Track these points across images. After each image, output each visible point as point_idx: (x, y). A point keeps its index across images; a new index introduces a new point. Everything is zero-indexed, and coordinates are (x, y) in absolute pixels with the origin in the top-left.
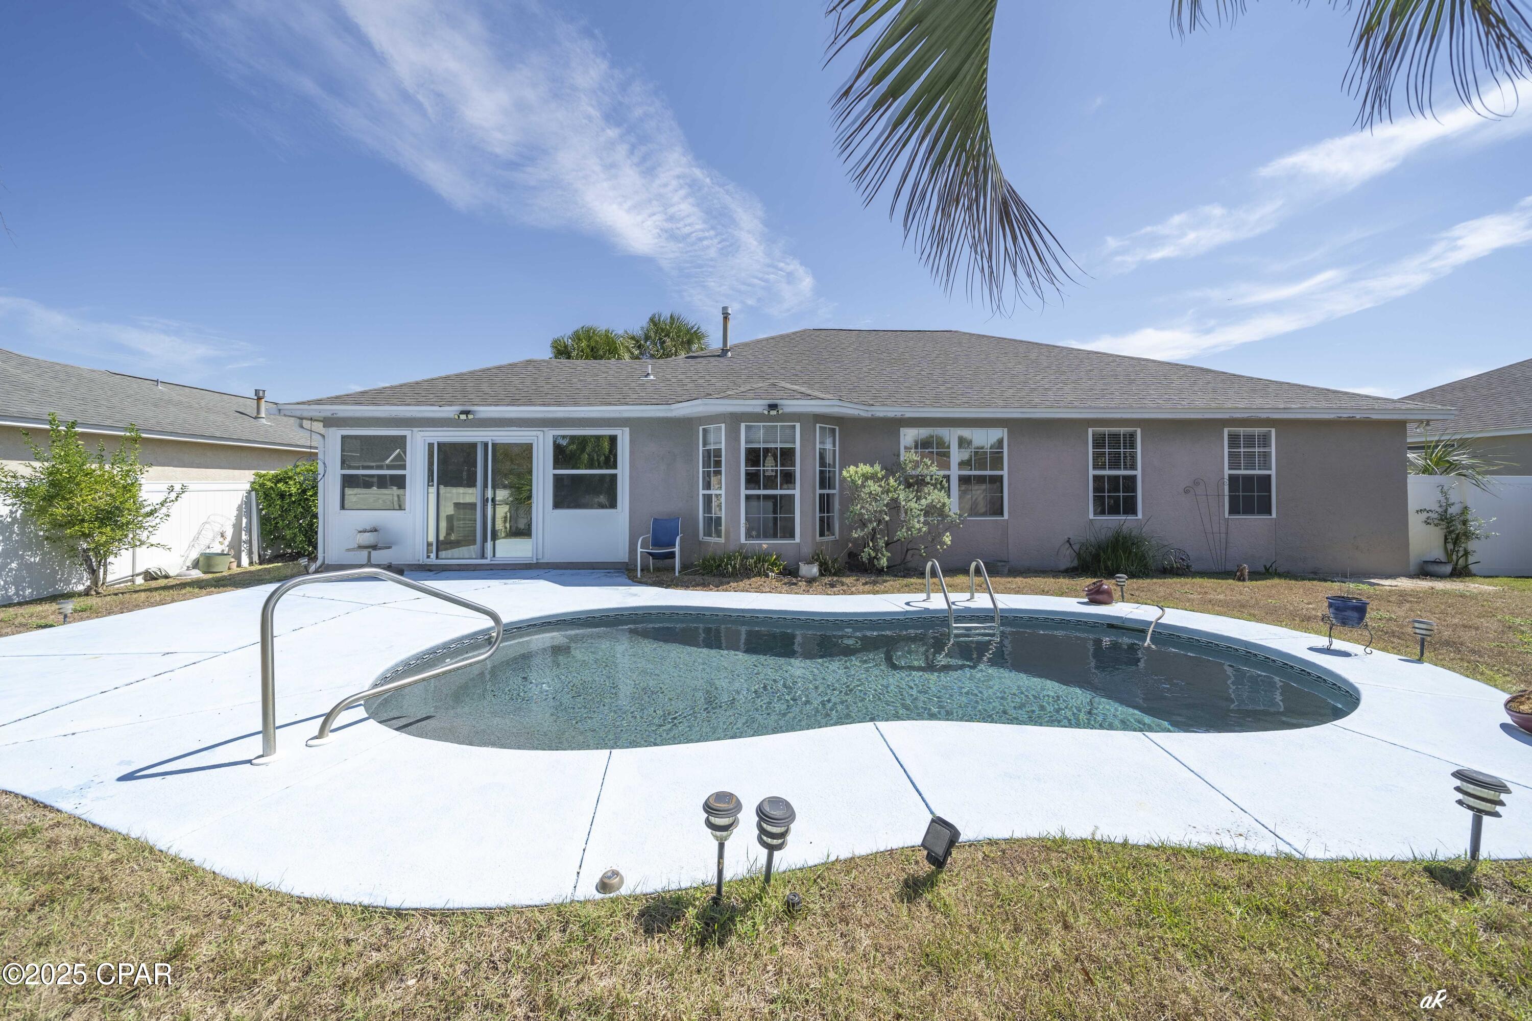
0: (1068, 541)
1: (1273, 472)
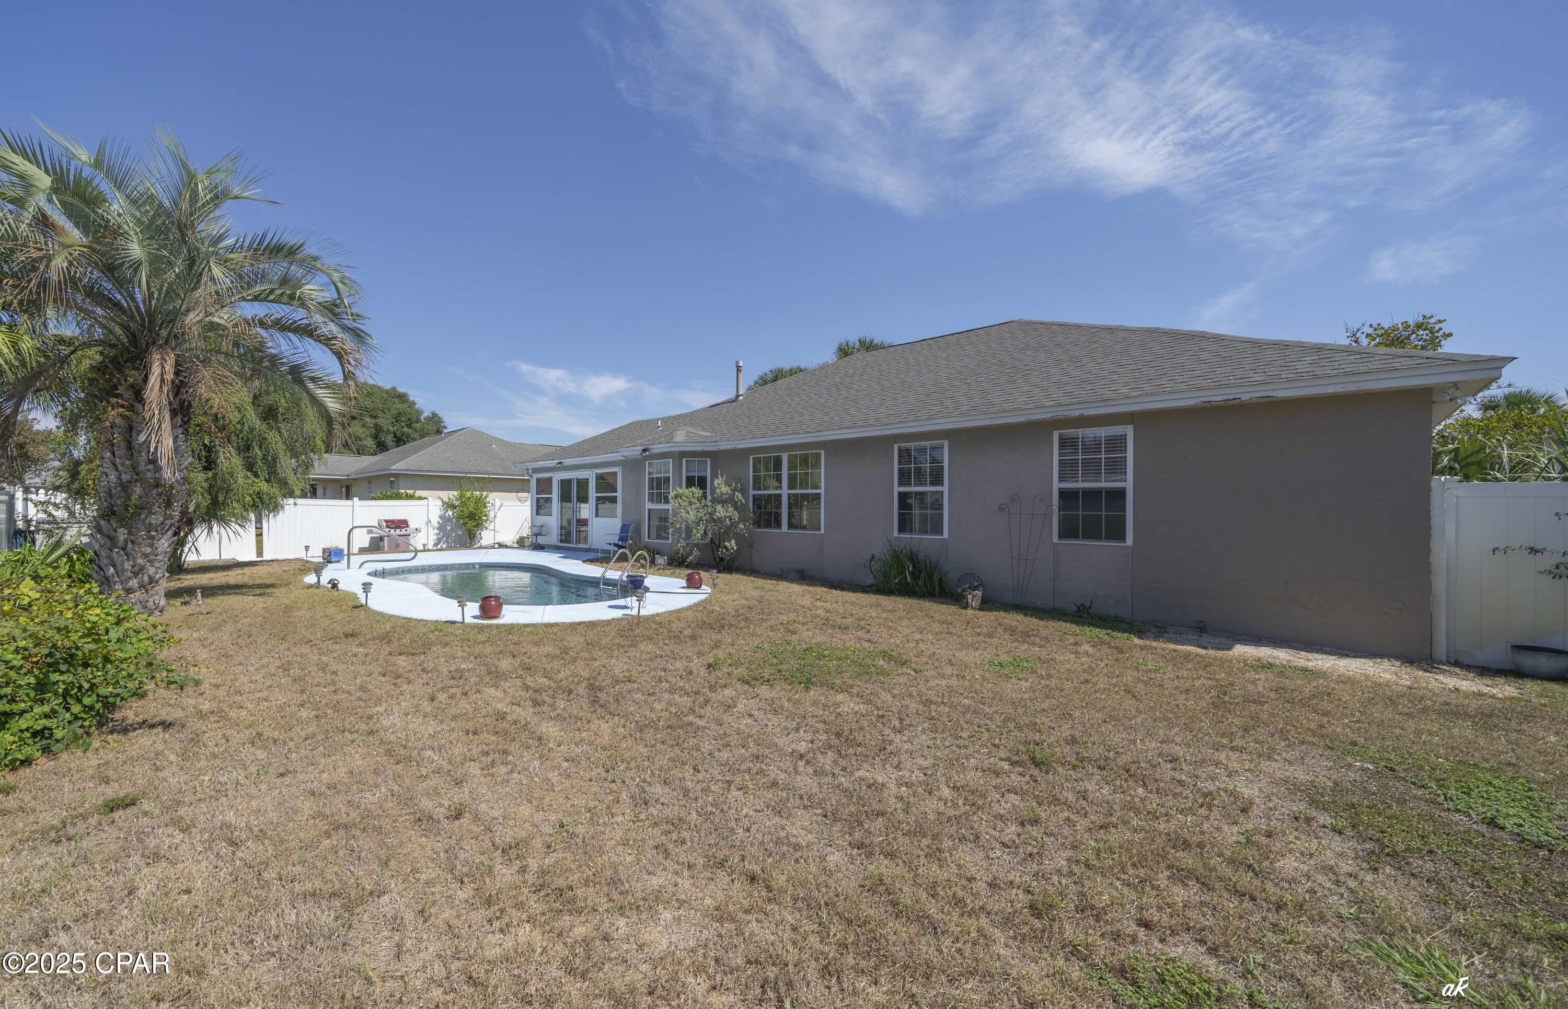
0: (873, 558)
1: (1129, 484)
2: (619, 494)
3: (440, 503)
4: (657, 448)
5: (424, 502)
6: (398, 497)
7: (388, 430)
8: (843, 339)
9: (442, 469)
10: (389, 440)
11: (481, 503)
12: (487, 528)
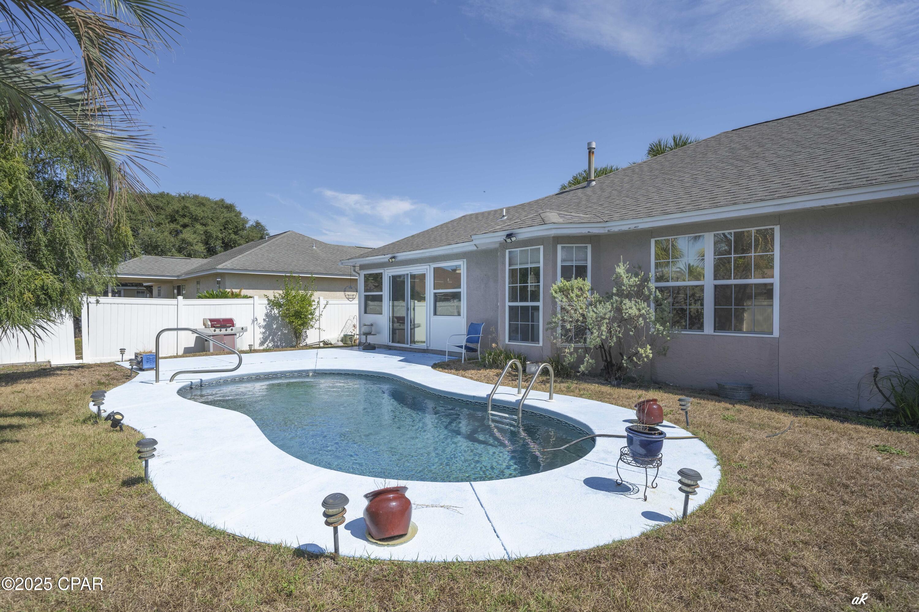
2: (463, 290)
3: (266, 302)
4: (525, 233)
5: (250, 301)
6: (224, 296)
7: (217, 237)
8: (654, 140)
9: (267, 269)
10: (218, 244)
11: (306, 301)
12: (312, 327)
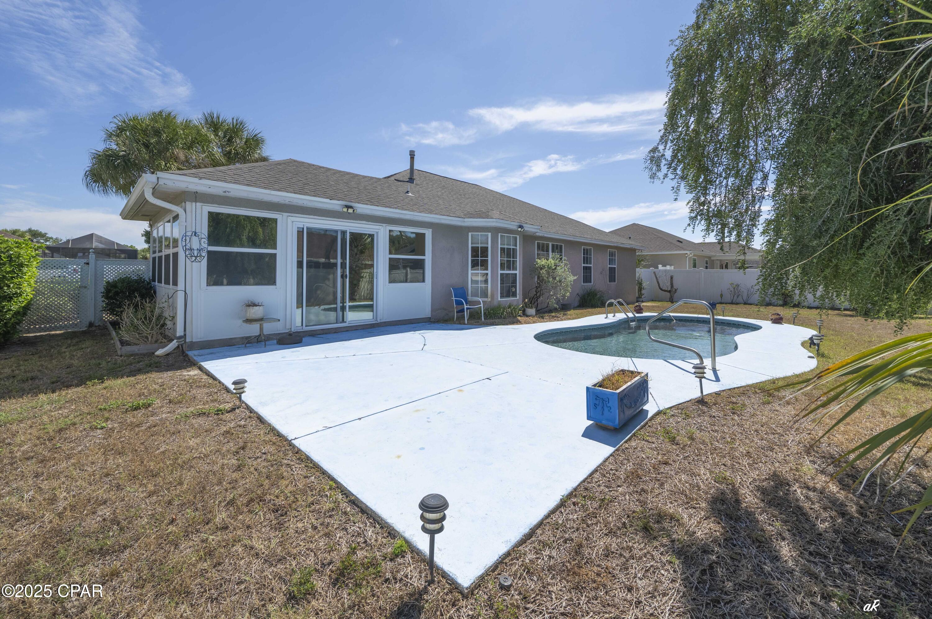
0: (578, 294)
1: (616, 266)
2: (428, 258)
